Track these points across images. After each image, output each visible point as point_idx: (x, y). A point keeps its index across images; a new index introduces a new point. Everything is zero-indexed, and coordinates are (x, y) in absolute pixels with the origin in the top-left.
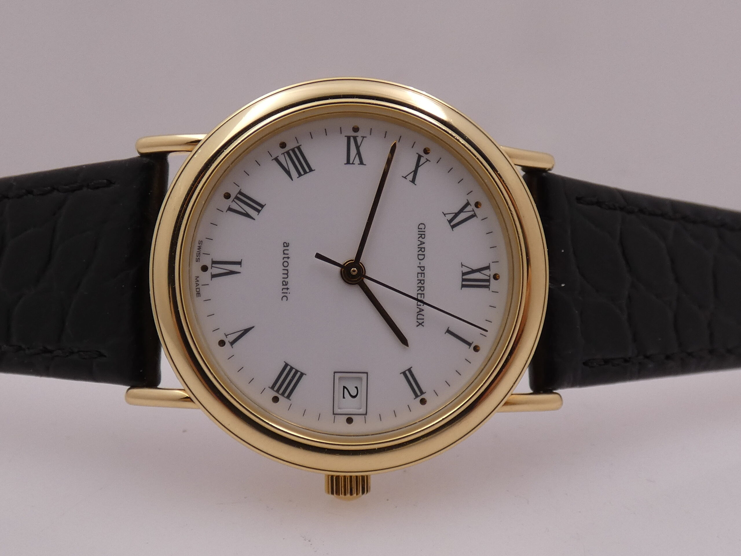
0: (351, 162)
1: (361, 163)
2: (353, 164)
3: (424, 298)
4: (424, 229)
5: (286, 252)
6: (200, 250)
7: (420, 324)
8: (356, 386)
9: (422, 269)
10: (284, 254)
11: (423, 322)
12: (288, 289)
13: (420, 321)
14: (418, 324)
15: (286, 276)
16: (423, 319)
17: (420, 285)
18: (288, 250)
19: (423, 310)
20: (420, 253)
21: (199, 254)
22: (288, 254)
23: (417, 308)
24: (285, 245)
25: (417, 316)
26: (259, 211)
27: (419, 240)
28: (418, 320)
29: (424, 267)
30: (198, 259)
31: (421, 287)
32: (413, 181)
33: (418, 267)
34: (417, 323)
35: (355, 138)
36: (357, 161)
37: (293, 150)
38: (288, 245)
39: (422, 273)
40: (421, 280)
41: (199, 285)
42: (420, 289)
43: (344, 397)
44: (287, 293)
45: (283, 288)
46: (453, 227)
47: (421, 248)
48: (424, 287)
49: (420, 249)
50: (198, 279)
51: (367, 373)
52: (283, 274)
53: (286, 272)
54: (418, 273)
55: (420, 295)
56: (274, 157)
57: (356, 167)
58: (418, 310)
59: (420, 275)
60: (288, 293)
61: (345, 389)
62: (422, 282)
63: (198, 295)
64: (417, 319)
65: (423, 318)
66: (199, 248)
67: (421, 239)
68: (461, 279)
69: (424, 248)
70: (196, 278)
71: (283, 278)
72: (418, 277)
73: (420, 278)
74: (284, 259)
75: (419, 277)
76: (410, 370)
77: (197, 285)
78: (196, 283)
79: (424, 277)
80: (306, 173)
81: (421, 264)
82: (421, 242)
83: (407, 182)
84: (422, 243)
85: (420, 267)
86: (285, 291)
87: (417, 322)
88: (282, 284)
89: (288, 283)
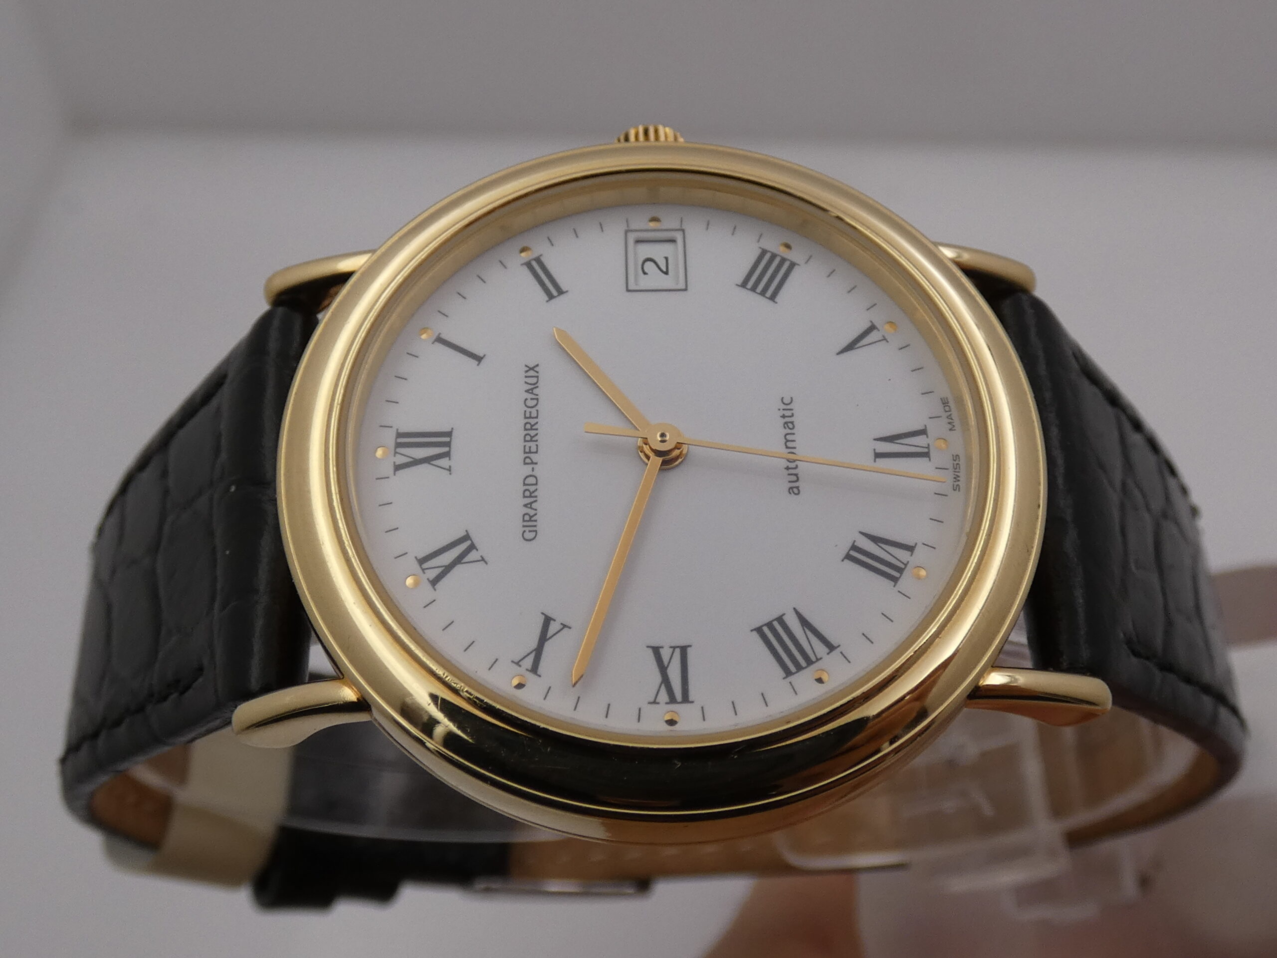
0: (678, 651)
1: (656, 650)
2: (674, 648)
3: (525, 411)
4: (524, 531)
5: (794, 478)
6: (954, 474)
7: (532, 369)
8: (646, 275)
9: (528, 461)
10: (796, 475)
11: (527, 371)
12: (783, 416)
13: (532, 373)
14: (535, 369)
15: (789, 437)
16: (526, 377)
17: (533, 433)
18: (790, 482)
19: (527, 391)
20: (532, 488)
21: (956, 467)
22: (789, 474)
23: (537, 395)
24: (795, 490)
25: (537, 382)
26: (854, 548)
27: (536, 510)
28: (536, 374)
29: (525, 464)
30: (956, 459)
31: (531, 429)
32: (548, 620)
33: (536, 463)
34: (537, 370)
35: (672, 700)
36: (665, 654)
37: (799, 668)
38: (791, 491)
39: (530, 452)
40: (531, 441)
41: (947, 417)
42: (532, 426)
43: (667, 259)
44: (783, 410)
45: (791, 418)
46: (467, 537)
47: (530, 497)
48: (526, 429)
49: (533, 495)
50: (950, 426)
51: (628, 290)
52: (794, 441)
53: (789, 444)
54: (536, 452)
55: (532, 416)
56: (836, 652)
57: (666, 640)
58: (535, 391)
59: (534, 449)
60: (781, 410)
61: (665, 270)
62: (528, 438)
63: (945, 401)
64: (537, 377)
65: (527, 379)
66: (957, 478)
67: (532, 512)
68: (452, 446)
69: (525, 497)
70: (953, 429)
71: (794, 434)
72: (537, 445)
73: (533, 445)
74: (795, 466)
75: (535, 447)
76: (551, 297)
77: (950, 417)
78: (952, 419)
79: (525, 446)
80: (770, 625)
81: (531, 469)
82: (531, 508)
83: (560, 617)
84: (529, 506)
85: (532, 463)
86: (788, 413)
87: (537, 372)
88: (795, 423)
89: (784, 425)
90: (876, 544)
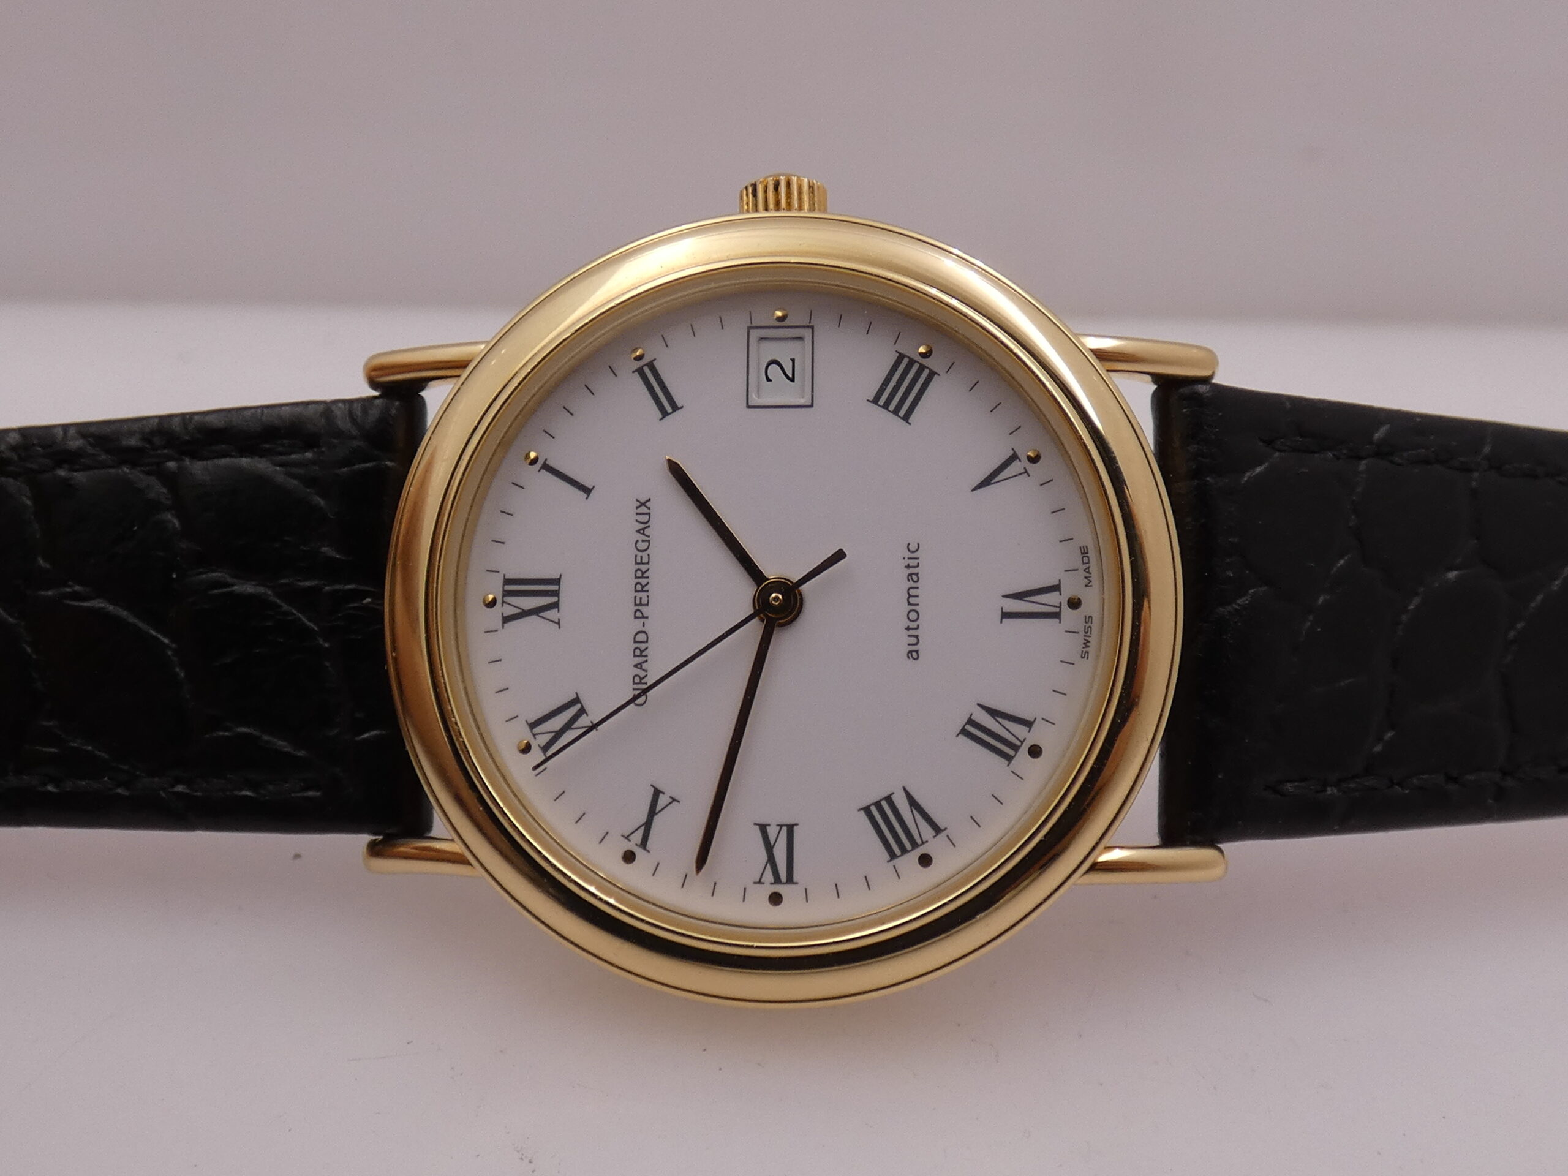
0: (784, 829)
1: (763, 828)
2: (781, 826)
3: (636, 556)
5: (914, 640)
6: (1085, 640)
7: (643, 504)
8: (769, 383)
9: (638, 614)
10: (917, 637)
11: (637, 508)
12: (908, 567)
13: (643, 509)
14: (648, 504)
15: (912, 592)
16: (637, 514)
17: (644, 581)
18: (909, 645)
19: (638, 531)
20: (643, 646)
21: (1087, 631)
22: (909, 636)
23: (649, 537)
24: (915, 655)
25: (649, 521)
26: (971, 722)
27: (646, 671)
28: (648, 511)
29: (636, 617)
30: (1088, 621)
31: (642, 577)
32: (657, 793)
33: (647, 618)
34: (649, 506)
35: (777, 880)
36: (772, 832)
37: (904, 851)
38: (910, 655)
39: (641, 604)
40: (642, 591)
41: (1085, 571)
42: (643, 573)
43: (793, 360)
44: (909, 558)
45: (917, 569)
46: (576, 700)
47: (641, 656)
48: (636, 577)
49: (643, 654)
50: (1086, 581)
51: (748, 406)
52: (917, 596)
53: (912, 600)
54: (647, 605)
55: (643, 561)
56: (943, 835)
57: (774, 818)
58: (647, 531)
59: (644, 601)
60: (906, 559)
61: (791, 376)
62: (639, 587)
63: (1084, 551)
64: (649, 514)
65: (638, 516)
66: (1086, 644)
67: (642, 674)
68: (561, 595)
69: (635, 656)
70: (1090, 584)
71: (917, 588)
72: (648, 596)
73: (644, 595)
74: (916, 626)
75: (646, 598)
76: (665, 414)
77: (1087, 570)
78: (1090, 573)
79: (635, 597)
80: (878, 804)
81: (642, 624)
82: (641, 668)
83: (669, 789)
84: (639, 666)
85: (643, 617)
86: (913, 563)
87: (649, 508)
88: (919, 575)
89: (908, 577)
90: (993, 717)
